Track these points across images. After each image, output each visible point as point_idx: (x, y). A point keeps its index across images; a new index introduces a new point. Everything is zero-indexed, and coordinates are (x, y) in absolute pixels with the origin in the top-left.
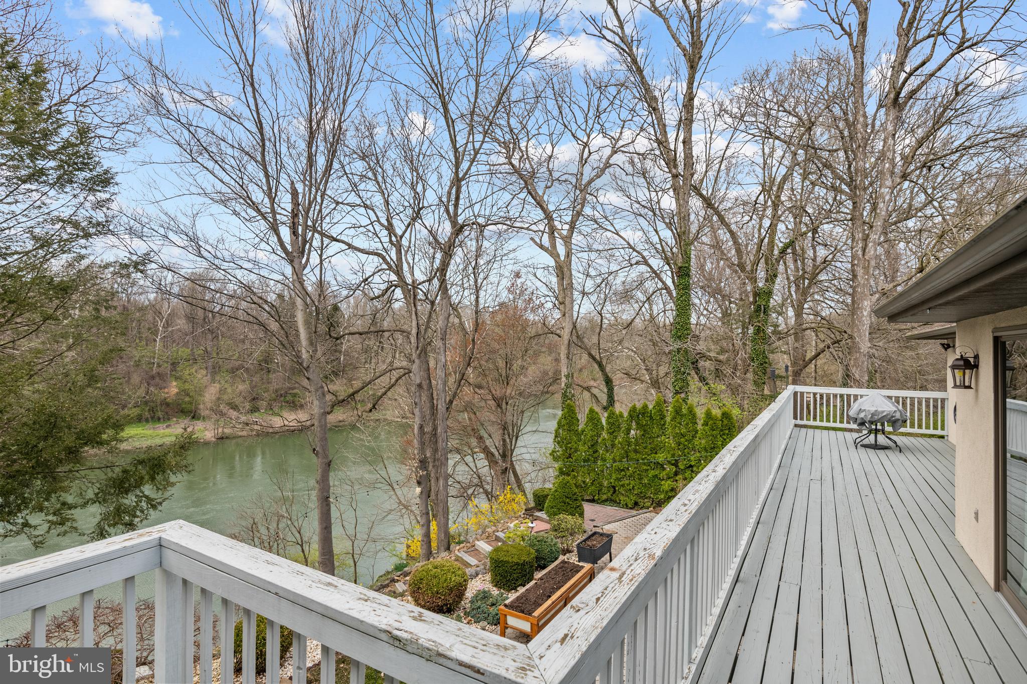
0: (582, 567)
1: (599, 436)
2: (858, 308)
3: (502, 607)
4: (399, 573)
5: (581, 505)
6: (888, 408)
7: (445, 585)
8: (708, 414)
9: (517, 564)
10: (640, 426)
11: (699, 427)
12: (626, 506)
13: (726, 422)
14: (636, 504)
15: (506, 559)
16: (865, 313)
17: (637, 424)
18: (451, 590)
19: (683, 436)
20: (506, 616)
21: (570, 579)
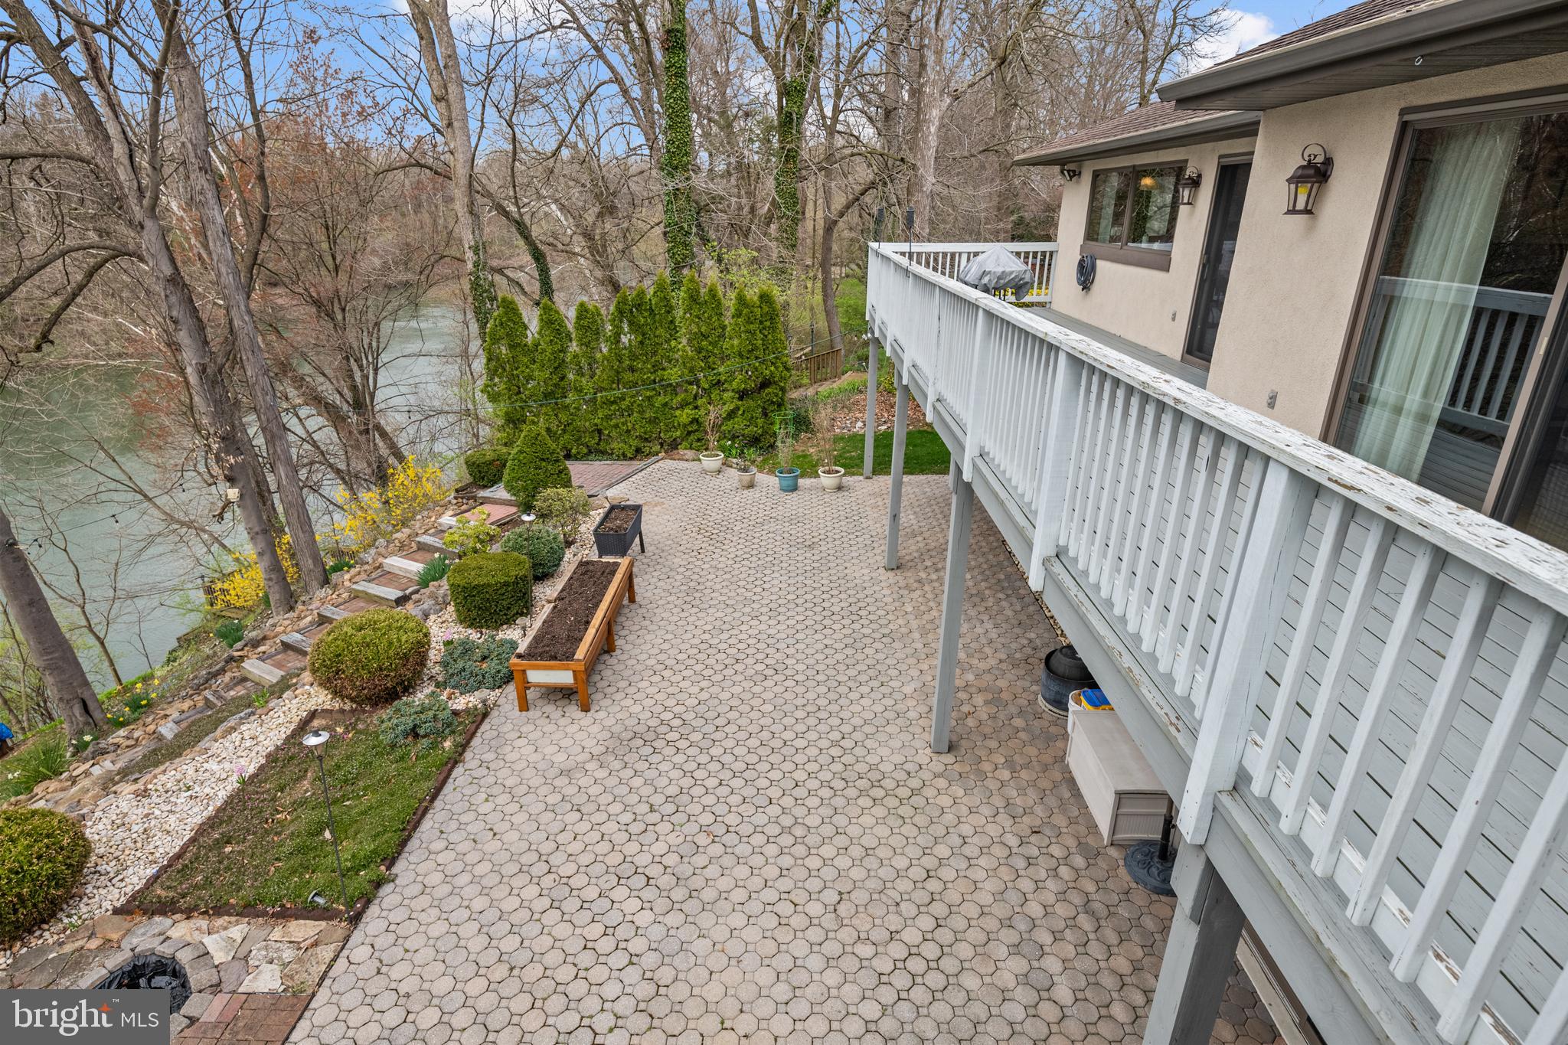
0: (617, 565)
1: (563, 350)
2: (925, 121)
3: (514, 660)
4: (239, 645)
5: (566, 468)
6: (1016, 266)
7: (391, 653)
8: (741, 300)
9: (506, 584)
10: (635, 327)
11: (727, 321)
12: (624, 457)
13: (766, 309)
14: (638, 451)
15: (483, 581)
16: (933, 129)
17: (631, 324)
18: (405, 657)
19: (705, 336)
20: (524, 671)
21: (606, 588)
